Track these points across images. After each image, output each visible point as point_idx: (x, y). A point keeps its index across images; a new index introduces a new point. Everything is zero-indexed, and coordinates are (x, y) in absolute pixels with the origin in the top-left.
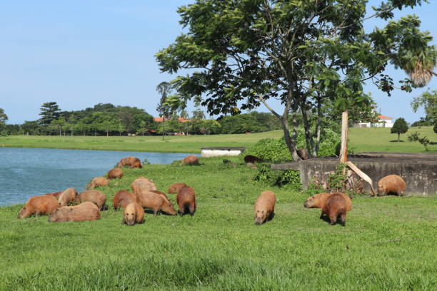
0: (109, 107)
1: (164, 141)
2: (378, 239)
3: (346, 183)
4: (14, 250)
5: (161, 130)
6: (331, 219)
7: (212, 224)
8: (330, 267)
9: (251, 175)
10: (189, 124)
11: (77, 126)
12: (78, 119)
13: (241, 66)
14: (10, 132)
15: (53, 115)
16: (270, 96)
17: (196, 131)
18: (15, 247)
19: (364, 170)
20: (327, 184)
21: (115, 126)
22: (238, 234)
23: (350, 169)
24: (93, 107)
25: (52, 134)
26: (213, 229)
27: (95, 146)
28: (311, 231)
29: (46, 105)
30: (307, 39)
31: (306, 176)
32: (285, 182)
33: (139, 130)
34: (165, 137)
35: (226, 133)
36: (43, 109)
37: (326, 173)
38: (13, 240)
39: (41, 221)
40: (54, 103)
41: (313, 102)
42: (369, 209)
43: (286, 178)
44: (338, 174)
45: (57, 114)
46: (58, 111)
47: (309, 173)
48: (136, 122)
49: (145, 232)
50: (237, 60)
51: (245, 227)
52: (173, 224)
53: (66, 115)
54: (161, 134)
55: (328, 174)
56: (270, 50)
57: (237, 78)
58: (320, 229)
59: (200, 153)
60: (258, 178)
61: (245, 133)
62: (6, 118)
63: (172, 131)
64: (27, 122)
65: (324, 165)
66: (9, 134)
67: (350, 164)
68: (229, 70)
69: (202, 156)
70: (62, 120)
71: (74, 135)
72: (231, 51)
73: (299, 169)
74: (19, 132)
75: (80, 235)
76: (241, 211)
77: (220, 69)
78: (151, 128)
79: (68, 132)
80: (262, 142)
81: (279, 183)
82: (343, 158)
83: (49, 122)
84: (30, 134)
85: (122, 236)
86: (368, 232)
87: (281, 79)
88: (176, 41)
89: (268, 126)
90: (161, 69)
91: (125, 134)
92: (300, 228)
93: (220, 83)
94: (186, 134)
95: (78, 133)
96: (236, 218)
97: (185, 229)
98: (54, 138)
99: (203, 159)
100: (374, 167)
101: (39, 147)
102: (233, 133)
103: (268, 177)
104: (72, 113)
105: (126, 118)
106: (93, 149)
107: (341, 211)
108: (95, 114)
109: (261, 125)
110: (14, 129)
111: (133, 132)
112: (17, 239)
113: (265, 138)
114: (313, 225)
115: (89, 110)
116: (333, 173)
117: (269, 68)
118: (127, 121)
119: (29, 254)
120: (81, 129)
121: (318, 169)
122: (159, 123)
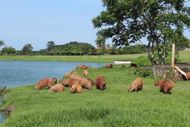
0: (76, 43)
1: (99, 58)
2: (185, 100)
3: (174, 75)
4: (26, 104)
5: (98, 53)
6: (165, 91)
7: (112, 93)
8: (159, 112)
9: (133, 72)
10: (110, 50)
11: (62, 51)
12: (62, 48)
13: (129, 24)
14: (34, 54)
15: (52, 47)
16: (142, 37)
17: (113, 53)
18: (27, 103)
19: (182, 70)
20: (166, 76)
21: (78, 51)
22: (123, 98)
23: (176, 69)
24: (69, 43)
25: (52, 55)
26: (112, 95)
27: (69, 60)
28: (155, 96)
29: (49, 43)
30: (159, 12)
31: (156, 73)
32: (147, 75)
33: (89, 53)
34: (100, 56)
35: (127, 54)
36: (48, 44)
37: (165, 71)
38: (26, 100)
39: (39, 92)
40: (53, 42)
41: (162, 40)
42: (183, 87)
43: (147, 73)
44: (170, 71)
45: (54, 46)
46: (54, 45)
47: (158, 71)
48: (87, 49)
49: (83, 97)
50: (127, 21)
51: (127, 94)
52: (95, 94)
53: (58, 46)
54: (98, 55)
55: (166, 72)
56: (142, 17)
57: (128, 30)
58: (159, 96)
59: (114, 63)
60: (135, 73)
61: (134, 54)
62: (32, 48)
63: (103, 53)
64: (41, 50)
65: (164, 68)
66: (34, 55)
67: (176, 67)
68: (124, 26)
69: (115, 64)
70: (56, 49)
71: (61, 55)
72: (125, 18)
73: (153, 69)
74: (38, 54)
75: (54, 98)
76: (125, 88)
77: (120, 26)
78: (94, 52)
79: (58, 54)
80: (140, 57)
81: (145, 76)
82: (173, 64)
83: (50, 50)
84: (42, 55)
85: (72, 99)
86: (181, 97)
87: (147, 30)
88: (101, 13)
89: (145, 51)
90: (94, 27)
91: (82, 54)
92: (150, 95)
93: (120, 32)
94: (109, 54)
95: (63, 54)
96: (123, 91)
97: (100, 96)
98: (53, 56)
99: (115, 65)
100: (187, 68)
101: (46, 61)
102: (129, 54)
103: (140, 73)
104: (60, 46)
105: (83, 48)
106: (69, 61)
107: (169, 88)
108: (70, 46)
109: (142, 50)
110: (36, 53)
111: (86, 54)
112: (28, 100)
113: (141, 56)
114: (157, 94)
115: (67, 44)
116: (168, 71)
117: (142, 25)
118: (83, 49)
119: (32, 106)
120: (64, 52)
121: (162, 69)
122: (97, 50)
